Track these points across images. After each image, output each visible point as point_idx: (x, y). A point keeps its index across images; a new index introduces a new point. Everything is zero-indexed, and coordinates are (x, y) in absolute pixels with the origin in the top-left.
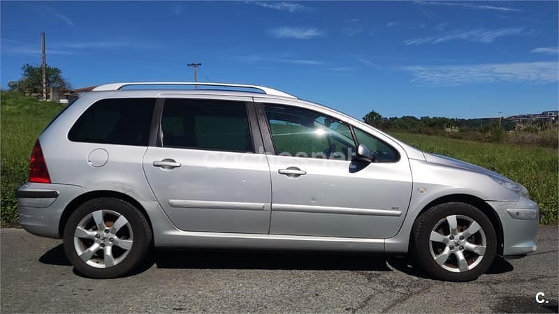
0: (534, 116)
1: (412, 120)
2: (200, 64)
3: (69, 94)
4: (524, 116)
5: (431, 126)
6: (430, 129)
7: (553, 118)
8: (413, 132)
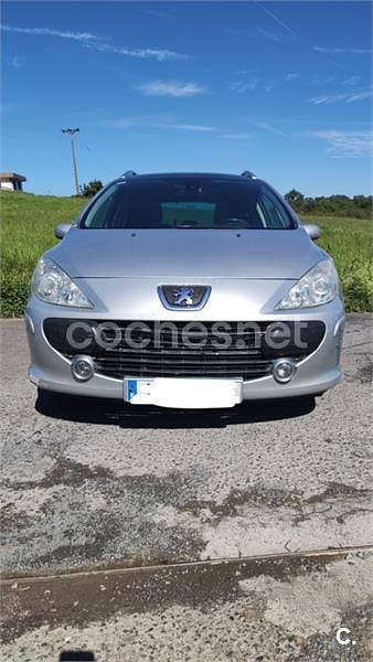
1: (341, 201)
2: (78, 130)
5: (363, 207)
6: (361, 212)
8: (343, 216)
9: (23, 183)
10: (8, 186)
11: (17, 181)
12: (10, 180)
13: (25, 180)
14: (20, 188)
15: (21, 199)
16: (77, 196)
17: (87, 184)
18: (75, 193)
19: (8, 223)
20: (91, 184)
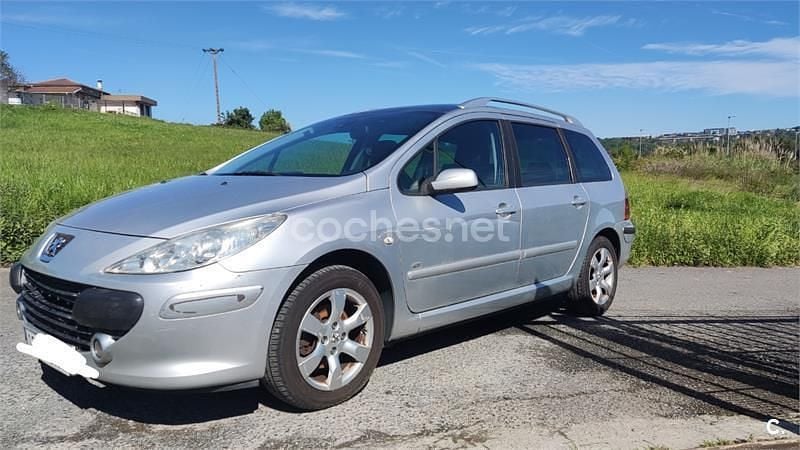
0: (693, 134)
2: (222, 50)
3: (22, 90)
4: (680, 135)
7: (718, 139)
9: (153, 108)
10: (135, 110)
11: (145, 106)
12: (137, 103)
13: (155, 104)
14: (149, 114)
15: (146, 127)
16: (218, 125)
17: (231, 112)
18: (216, 122)
19: (125, 155)
20: (235, 111)
